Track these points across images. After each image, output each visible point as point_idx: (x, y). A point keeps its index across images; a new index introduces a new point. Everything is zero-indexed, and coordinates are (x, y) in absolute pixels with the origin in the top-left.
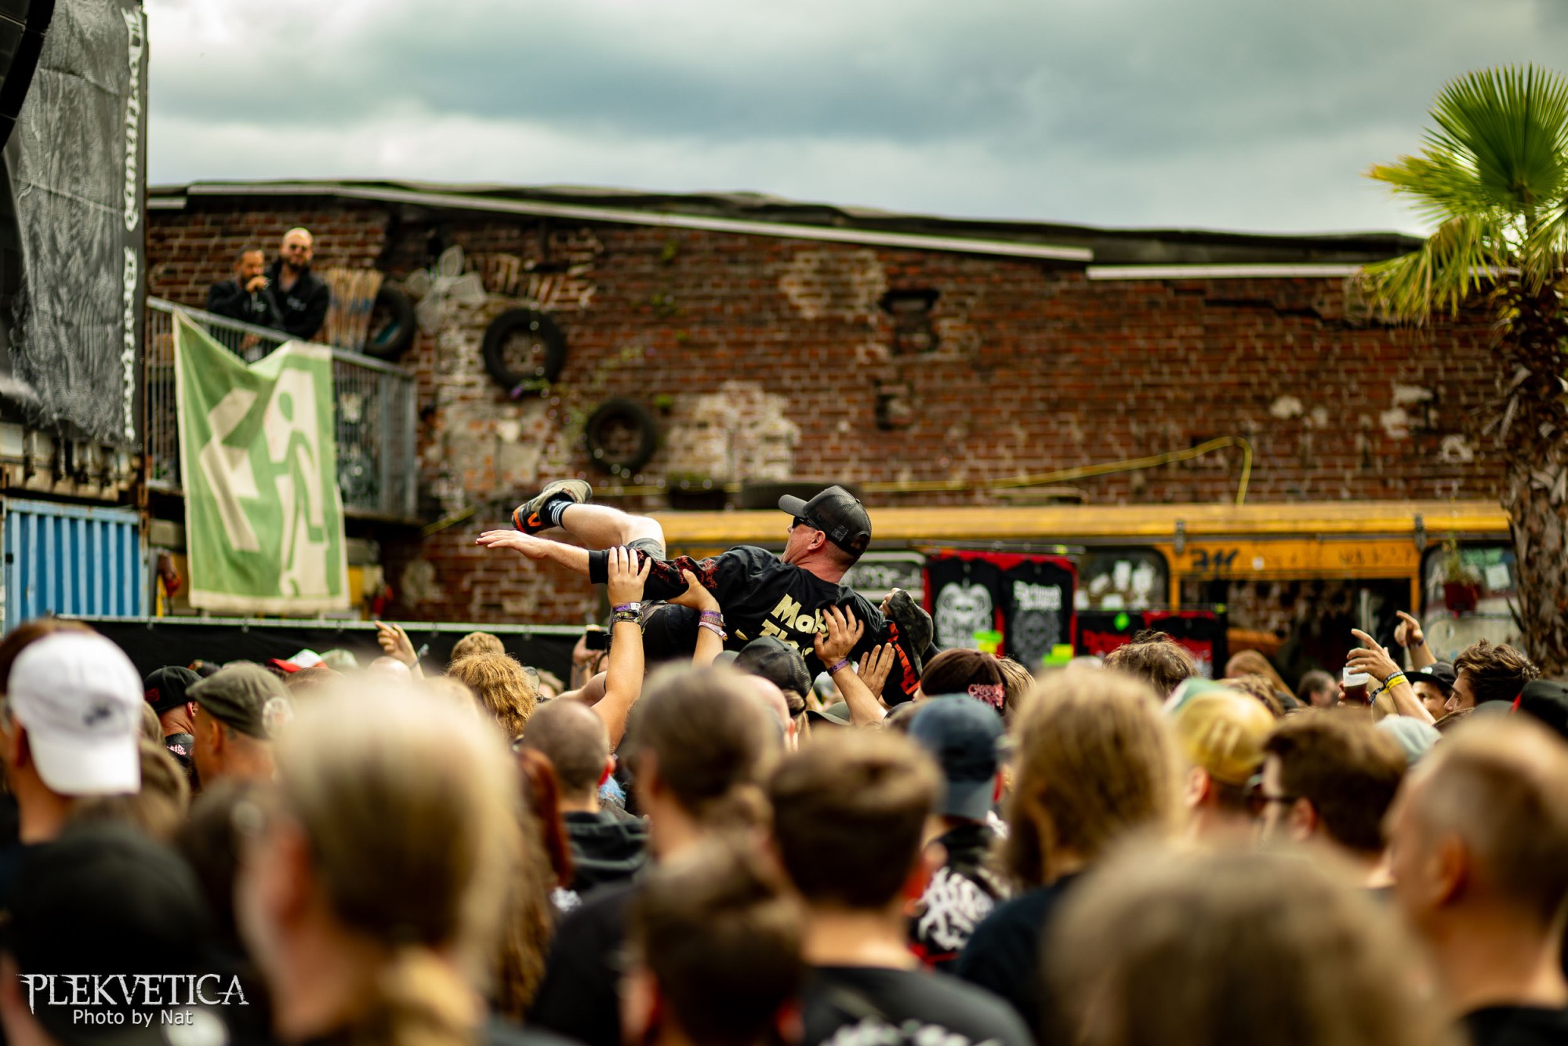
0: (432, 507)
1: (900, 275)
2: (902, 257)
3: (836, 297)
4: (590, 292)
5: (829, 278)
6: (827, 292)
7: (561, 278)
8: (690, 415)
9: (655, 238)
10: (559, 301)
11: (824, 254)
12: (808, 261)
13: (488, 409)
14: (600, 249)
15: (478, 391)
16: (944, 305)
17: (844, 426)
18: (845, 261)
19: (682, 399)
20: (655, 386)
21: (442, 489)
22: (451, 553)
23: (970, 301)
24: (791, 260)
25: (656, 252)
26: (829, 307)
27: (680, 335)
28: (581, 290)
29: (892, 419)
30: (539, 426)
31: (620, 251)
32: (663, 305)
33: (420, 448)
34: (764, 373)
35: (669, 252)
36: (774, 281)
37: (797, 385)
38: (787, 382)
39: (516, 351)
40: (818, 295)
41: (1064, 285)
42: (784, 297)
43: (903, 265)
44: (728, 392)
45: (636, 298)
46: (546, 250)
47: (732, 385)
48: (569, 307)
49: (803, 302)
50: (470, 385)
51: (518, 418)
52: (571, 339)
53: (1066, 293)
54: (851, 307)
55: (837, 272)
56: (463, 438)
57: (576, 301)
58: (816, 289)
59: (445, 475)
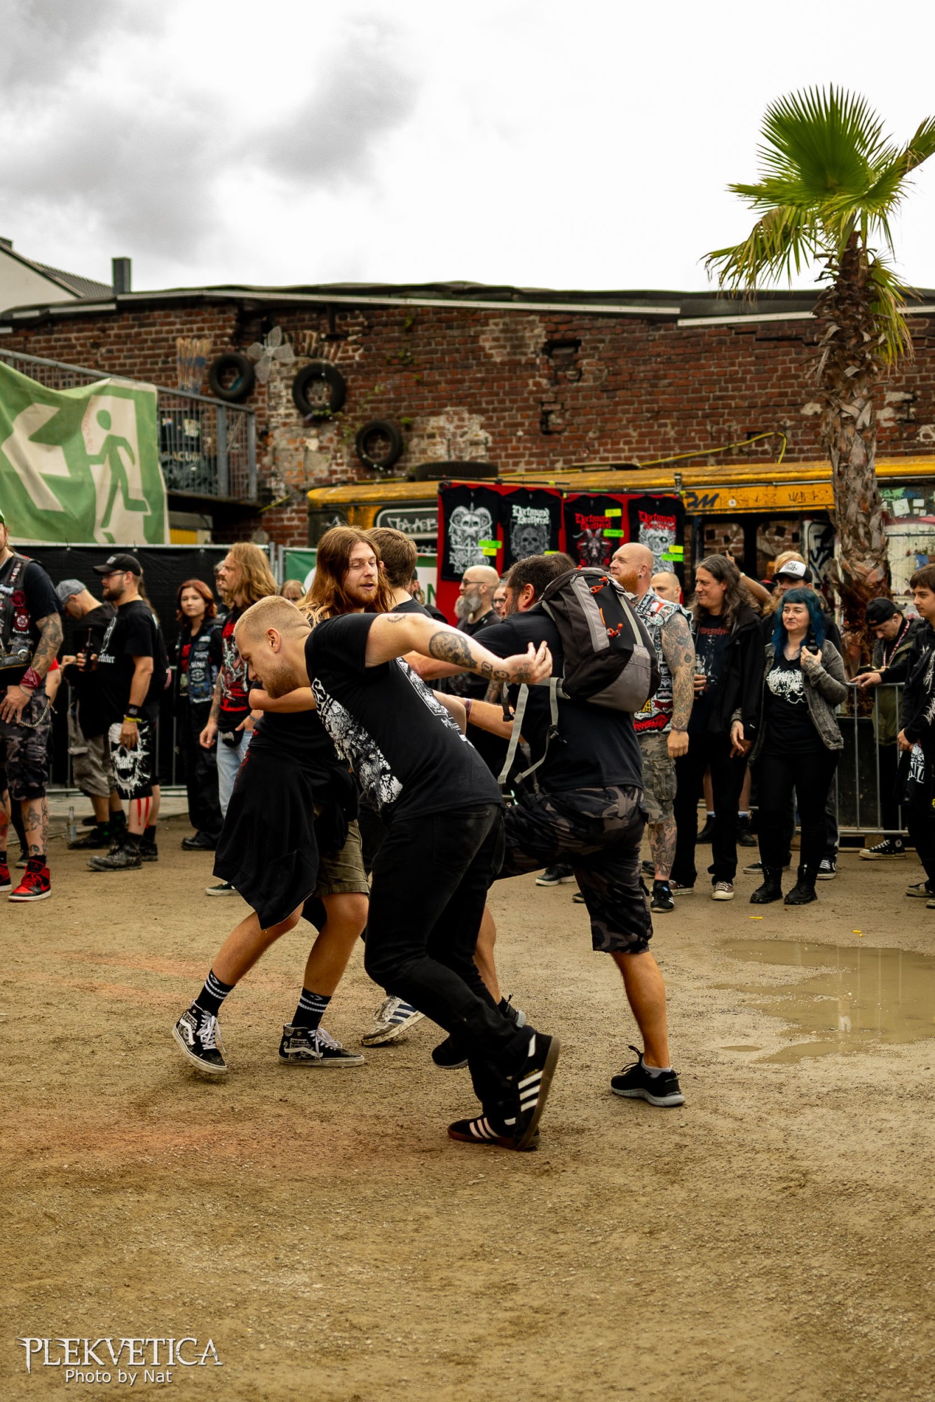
0: (267, 495)
1: (556, 331)
2: (556, 319)
3: (513, 347)
4: (361, 351)
5: (509, 335)
6: (508, 344)
7: (342, 344)
8: (424, 429)
9: (400, 315)
10: (341, 359)
11: (507, 320)
12: (496, 324)
13: (301, 431)
14: (366, 323)
15: (293, 420)
16: (584, 350)
17: (520, 433)
18: (521, 323)
19: (418, 418)
20: (402, 411)
21: (272, 484)
22: (278, 524)
23: (601, 346)
24: (487, 324)
25: (401, 324)
26: (509, 354)
27: (416, 376)
28: (355, 351)
29: (551, 428)
30: (331, 440)
31: (378, 324)
32: (406, 357)
33: (259, 457)
34: (469, 400)
35: (409, 322)
36: (475, 338)
37: (491, 407)
38: (484, 405)
39: (316, 393)
40: (504, 347)
41: (662, 332)
42: (482, 349)
43: (557, 323)
44: (447, 413)
45: (389, 354)
46: (333, 325)
47: (448, 409)
48: (348, 361)
49: (493, 351)
50: (288, 416)
51: (317, 436)
52: (349, 383)
53: (663, 337)
54: (525, 354)
55: (515, 331)
56: (284, 450)
57: (353, 358)
58: (502, 343)
59: (274, 475)
